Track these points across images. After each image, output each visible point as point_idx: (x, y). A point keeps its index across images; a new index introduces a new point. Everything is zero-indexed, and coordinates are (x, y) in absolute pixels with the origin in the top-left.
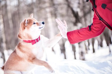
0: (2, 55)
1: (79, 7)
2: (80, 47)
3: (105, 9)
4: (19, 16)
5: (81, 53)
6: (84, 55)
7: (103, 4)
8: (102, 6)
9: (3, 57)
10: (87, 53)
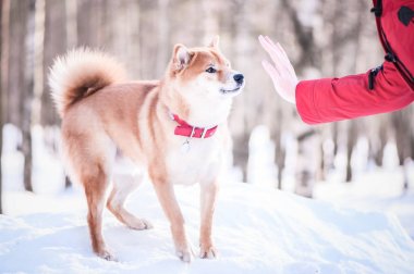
0: (24, 141)
1: (319, 12)
2: (300, 152)
3: (406, 25)
4: (105, 11)
5: (300, 176)
6: (311, 182)
7: (403, 7)
8: (399, 13)
9: (26, 148)
10: (323, 179)
